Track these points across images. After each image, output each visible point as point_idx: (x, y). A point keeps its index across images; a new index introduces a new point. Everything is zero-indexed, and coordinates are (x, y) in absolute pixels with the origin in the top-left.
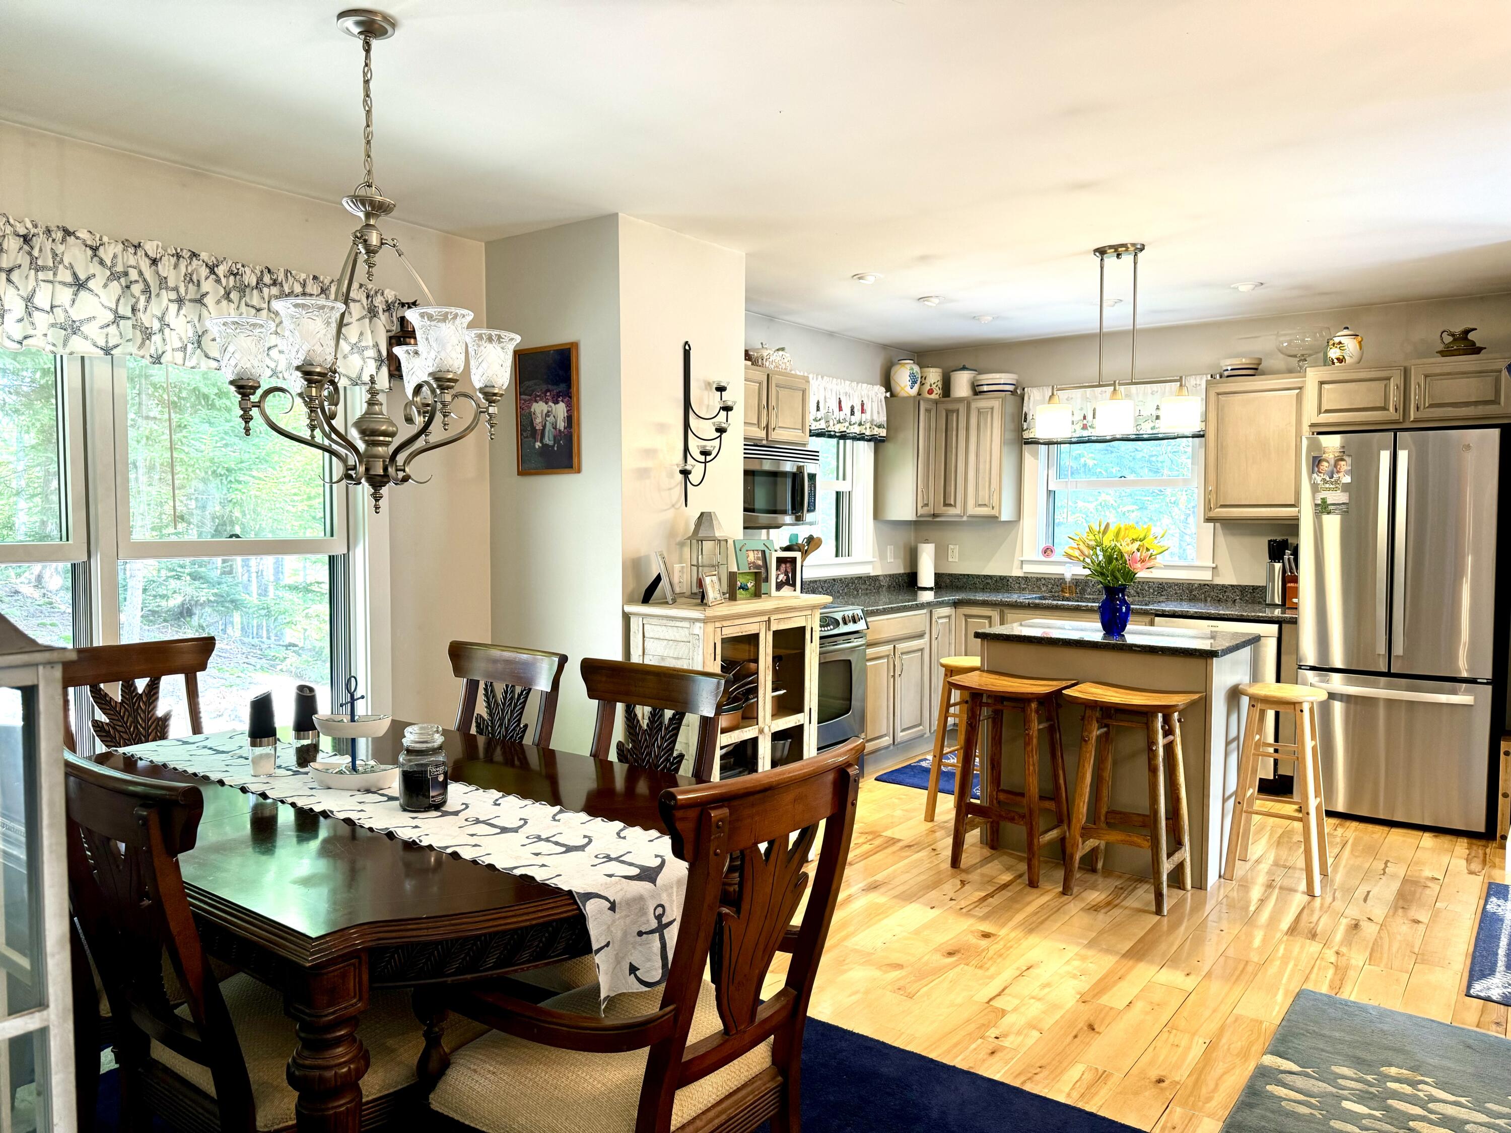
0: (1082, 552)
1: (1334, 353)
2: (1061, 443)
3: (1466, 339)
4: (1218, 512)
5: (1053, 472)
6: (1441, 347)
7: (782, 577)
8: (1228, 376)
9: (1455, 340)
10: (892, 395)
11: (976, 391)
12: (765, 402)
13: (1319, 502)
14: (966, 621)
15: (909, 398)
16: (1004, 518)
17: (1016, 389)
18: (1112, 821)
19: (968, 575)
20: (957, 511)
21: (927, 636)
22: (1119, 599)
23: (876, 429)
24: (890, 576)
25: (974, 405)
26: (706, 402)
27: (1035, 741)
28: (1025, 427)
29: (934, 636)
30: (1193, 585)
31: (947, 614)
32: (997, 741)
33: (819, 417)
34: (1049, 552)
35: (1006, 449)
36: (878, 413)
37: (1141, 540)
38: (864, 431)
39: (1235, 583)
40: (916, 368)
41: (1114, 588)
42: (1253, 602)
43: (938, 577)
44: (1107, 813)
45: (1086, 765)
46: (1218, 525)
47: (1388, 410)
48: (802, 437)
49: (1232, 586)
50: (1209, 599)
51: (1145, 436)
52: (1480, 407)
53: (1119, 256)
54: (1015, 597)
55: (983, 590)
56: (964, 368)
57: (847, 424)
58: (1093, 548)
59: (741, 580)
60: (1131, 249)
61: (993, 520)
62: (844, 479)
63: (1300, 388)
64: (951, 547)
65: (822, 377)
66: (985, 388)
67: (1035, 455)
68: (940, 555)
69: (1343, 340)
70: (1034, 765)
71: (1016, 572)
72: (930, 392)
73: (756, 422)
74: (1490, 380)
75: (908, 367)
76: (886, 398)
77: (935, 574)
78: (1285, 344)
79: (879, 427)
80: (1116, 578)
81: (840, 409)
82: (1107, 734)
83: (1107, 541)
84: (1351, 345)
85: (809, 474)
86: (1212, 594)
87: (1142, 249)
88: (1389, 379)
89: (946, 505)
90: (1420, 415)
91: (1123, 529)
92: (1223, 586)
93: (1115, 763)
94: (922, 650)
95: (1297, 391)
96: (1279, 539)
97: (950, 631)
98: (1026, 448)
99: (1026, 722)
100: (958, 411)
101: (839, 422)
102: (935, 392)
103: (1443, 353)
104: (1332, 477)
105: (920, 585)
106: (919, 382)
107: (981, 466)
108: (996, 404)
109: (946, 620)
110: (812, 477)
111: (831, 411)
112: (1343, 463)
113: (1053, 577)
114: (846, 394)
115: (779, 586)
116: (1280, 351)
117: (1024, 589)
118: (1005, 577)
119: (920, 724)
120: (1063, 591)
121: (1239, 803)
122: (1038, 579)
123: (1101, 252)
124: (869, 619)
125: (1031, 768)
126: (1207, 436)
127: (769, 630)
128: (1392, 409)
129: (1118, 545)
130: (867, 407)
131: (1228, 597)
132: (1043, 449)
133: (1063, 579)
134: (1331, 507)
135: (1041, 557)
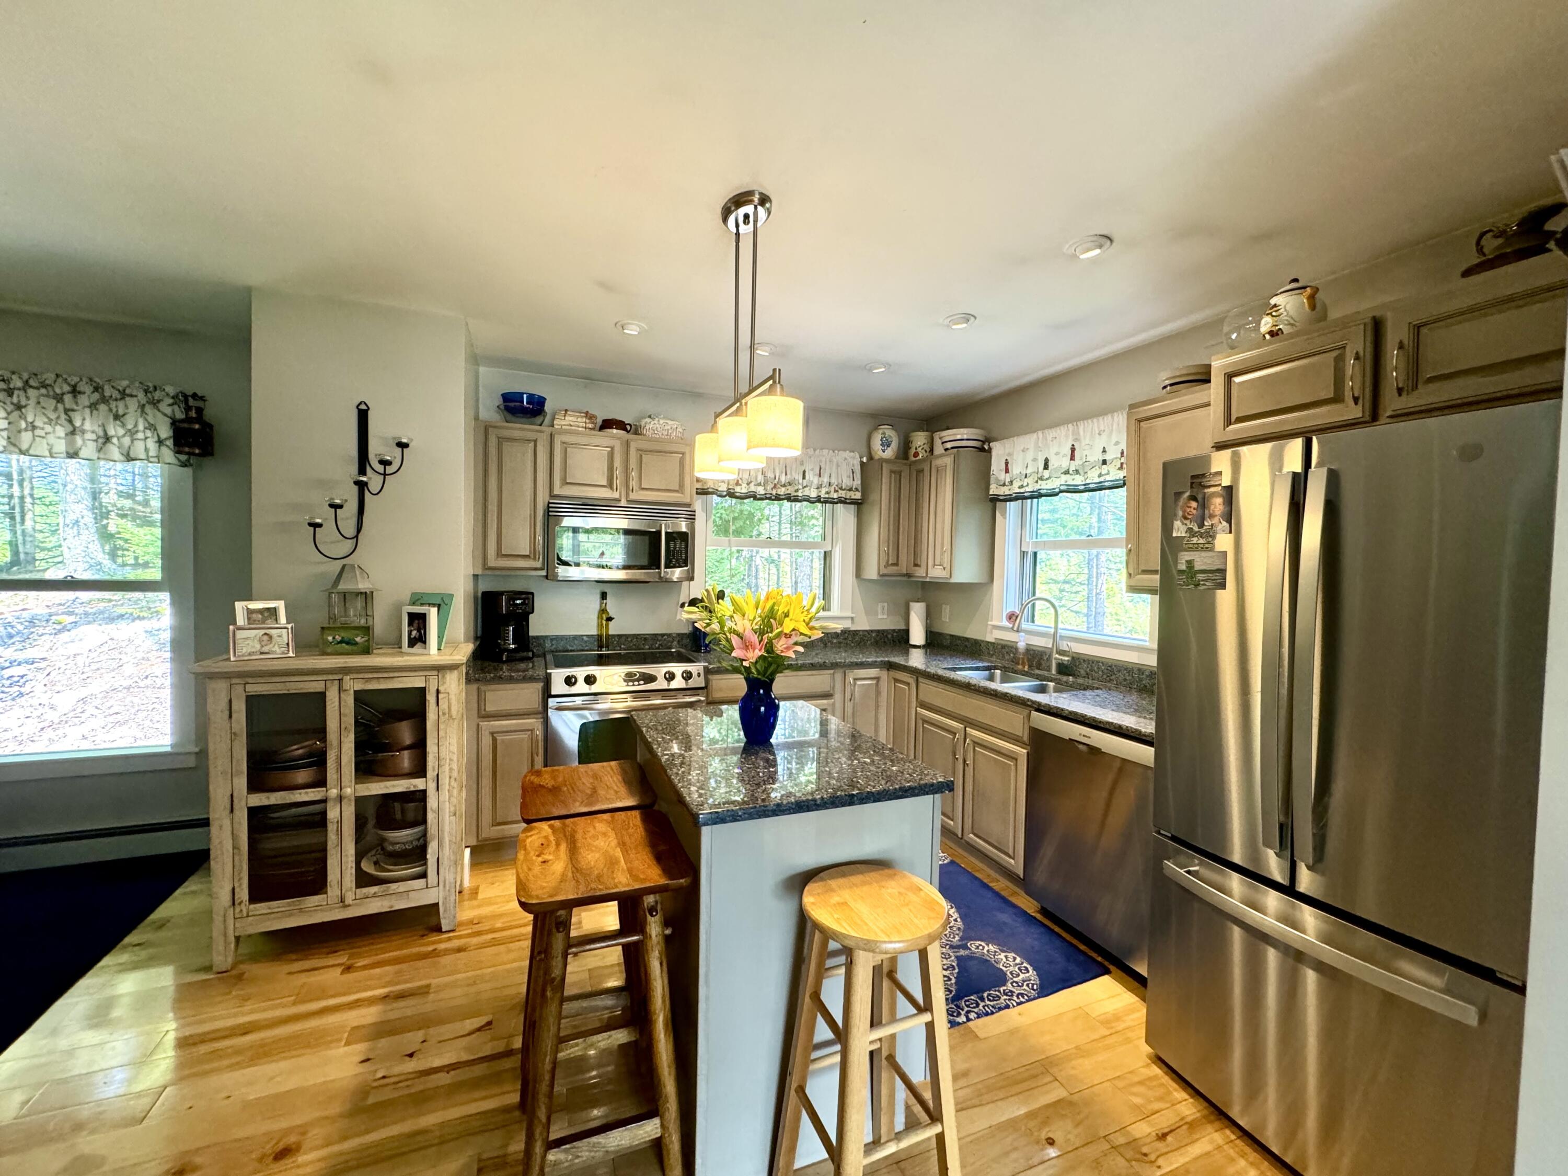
1: (1264, 325)
9: (1509, 238)
10: (869, 460)
12: (617, 465)
13: (1184, 567)
14: (895, 685)
17: (983, 445)
20: (922, 571)
21: (837, 697)
23: (854, 493)
25: (934, 464)
28: (988, 484)
29: (848, 698)
31: (873, 676)
34: (1013, 618)
35: (961, 508)
38: (845, 495)
40: (890, 433)
43: (929, 635)
47: (1342, 402)
51: (1092, 486)
57: (798, 487)
62: (824, 539)
64: (944, 606)
67: (1006, 513)
71: (989, 637)
72: (916, 455)
73: (603, 483)
75: (881, 431)
76: (861, 462)
77: (926, 632)
81: (786, 474)
84: (1292, 306)
88: (1342, 346)
89: (916, 565)
90: (1404, 403)
98: (996, 505)
102: (921, 455)
104: (1201, 525)
105: (911, 642)
107: (938, 526)
108: (949, 460)
109: (874, 682)
110: (680, 537)
112: (1219, 500)
113: (1014, 645)
117: (992, 655)
118: (978, 641)
120: (1018, 662)
122: (1003, 647)
127: (357, 688)
128: (1349, 399)
132: (1012, 506)
133: (1017, 649)
134: (1200, 577)
135: (1005, 623)
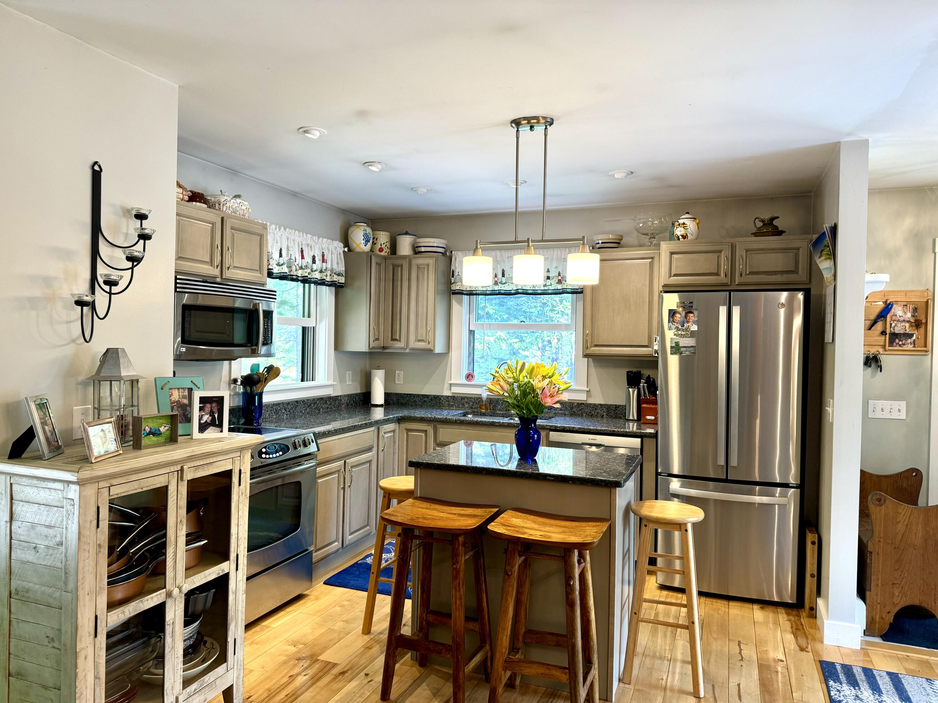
0: (502, 387)
1: (679, 231)
2: (478, 294)
3: (772, 224)
4: (593, 350)
5: (473, 317)
6: (754, 230)
7: (206, 418)
8: (599, 248)
9: (764, 225)
10: (349, 250)
11: (416, 250)
12: (218, 242)
13: (674, 345)
14: (407, 434)
15: (363, 253)
16: (437, 351)
17: (446, 251)
18: (529, 641)
19: (410, 394)
20: (401, 344)
21: (375, 449)
22: (531, 429)
23: (336, 276)
24: (348, 395)
25: (414, 262)
26: (124, 230)
27: (462, 574)
28: (453, 281)
29: (381, 448)
30: (573, 404)
31: (392, 429)
32: (427, 566)
33: (282, 262)
34: (470, 377)
35: (438, 298)
36: (338, 263)
37: (550, 377)
38: (325, 278)
39: (602, 403)
40: (369, 230)
41: (528, 418)
42: (616, 417)
43: (388, 396)
44: (525, 633)
45: (509, 598)
46: (590, 359)
47: (720, 275)
48: (259, 277)
49: (601, 405)
50: (584, 415)
51: (539, 292)
52: (785, 275)
53: (532, 128)
54: (444, 414)
55: (422, 406)
56: (407, 233)
57: (309, 271)
58: (511, 384)
59: (151, 425)
60: (542, 121)
61: (430, 351)
62: (309, 316)
63: (652, 258)
64: (397, 372)
65: (285, 229)
66: (423, 249)
67: (460, 303)
68: (389, 379)
69: (686, 221)
70: (461, 599)
71: (446, 393)
72: (381, 250)
73: (208, 259)
74: (791, 255)
75: (362, 228)
76: (344, 252)
77: (385, 393)
78: (641, 225)
79: (339, 275)
80: (529, 410)
81: (303, 257)
82: (525, 561)
83: (523, 379)
84: (691, 225)
85: (264, 311)
86: (587, 410)
87: (551, 124)
88: (720, 252)
89: (393, 339)
90: (743, 280)
91: (535, 368)
92: (595, 405)
93: (531, 584)
94: (370, 461)
95: (650, 260)
96: (634, 370)
97: (394, 442)
98: (453, 297)
99: (455, 555)
100: (402, 265)
101: (301, 268)
102: (385, 250)
103: (756, 234)
104: (683, 326)
105: (373, 403)
106: (371, 241)
107: (420, 310)
108: (431, 262)
109: (391, 434)
110: (268, 314)
111: (293, 258)
112: (691, 315)
113: (473, 396)
114: (308, 245)
115: (203, 428)
116: (638, 230)
117: (452, 406)
118: (438, 396)
119: (367, 525)
120: (480, 408)
121: (635, 613)
122: (463, 398)
123: (517, 123)
124: (319, 441)
125: (458, 602)
126: (584, 292)
127: (182, 479)
128: (722, 275)
129: (531, 381)
130: (328, 257)
131: (598, 413)
132: (466, 298)
133: (481, 398)
134: (682, 349)
135: (464, 381)
